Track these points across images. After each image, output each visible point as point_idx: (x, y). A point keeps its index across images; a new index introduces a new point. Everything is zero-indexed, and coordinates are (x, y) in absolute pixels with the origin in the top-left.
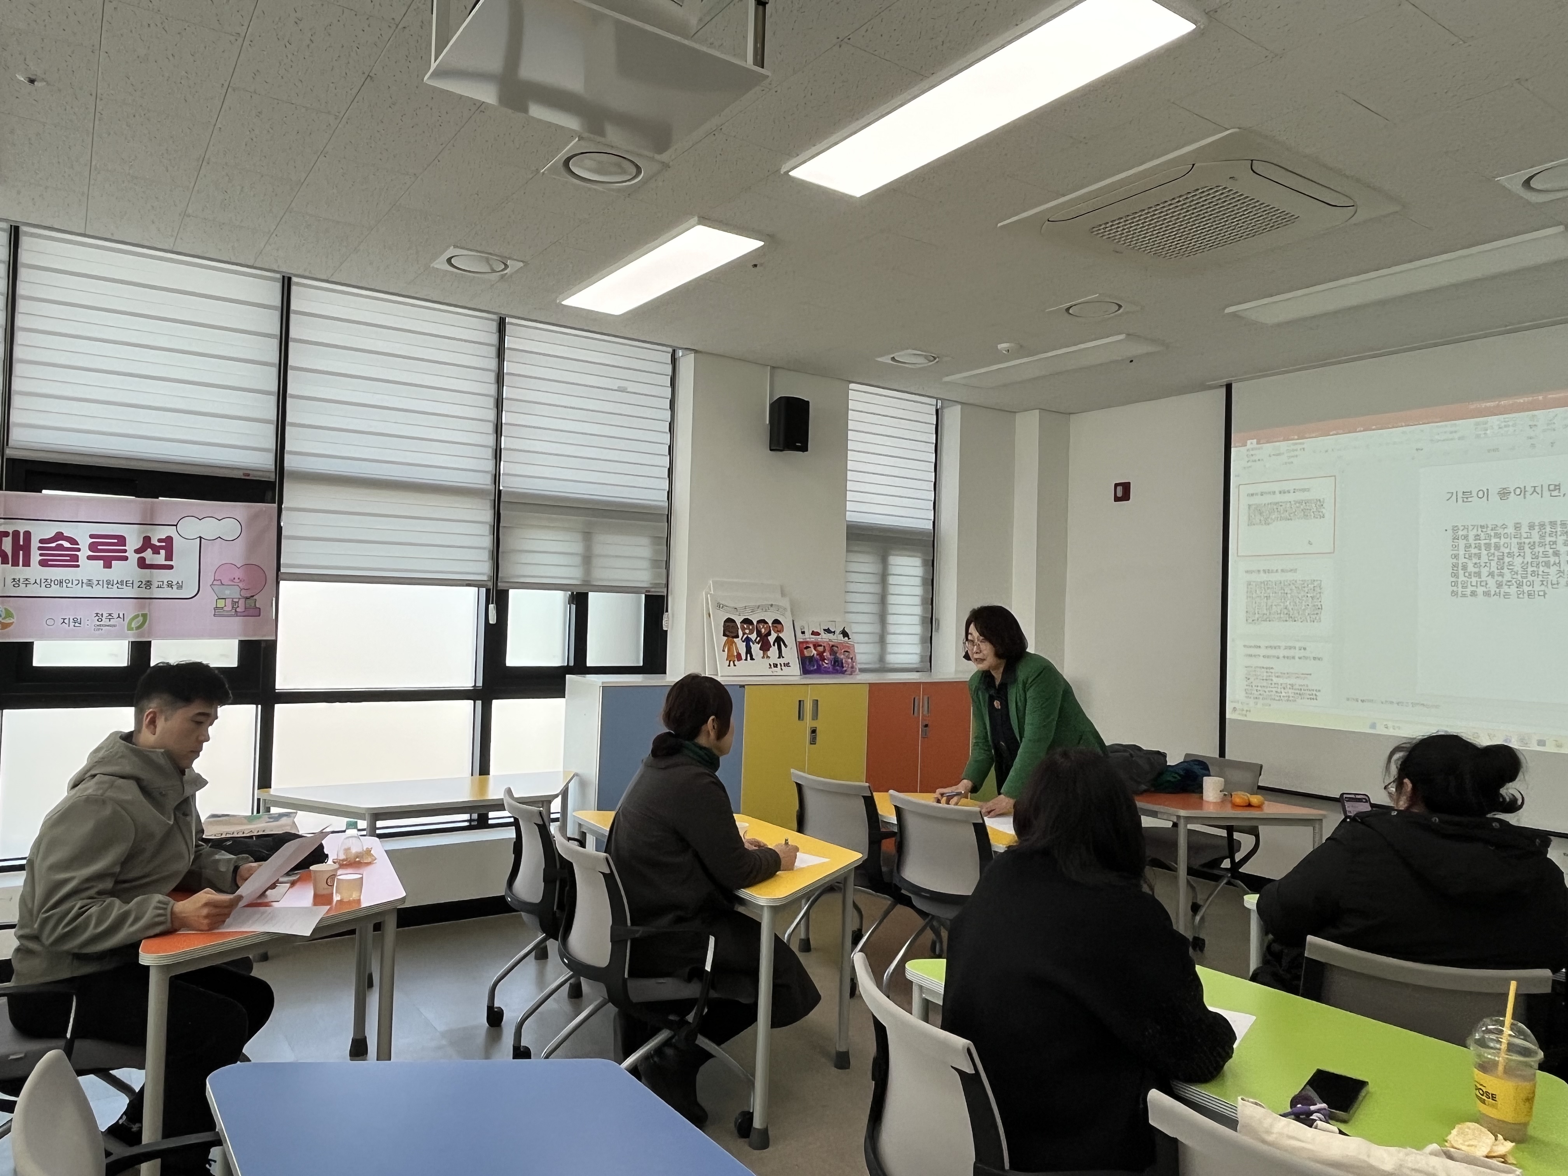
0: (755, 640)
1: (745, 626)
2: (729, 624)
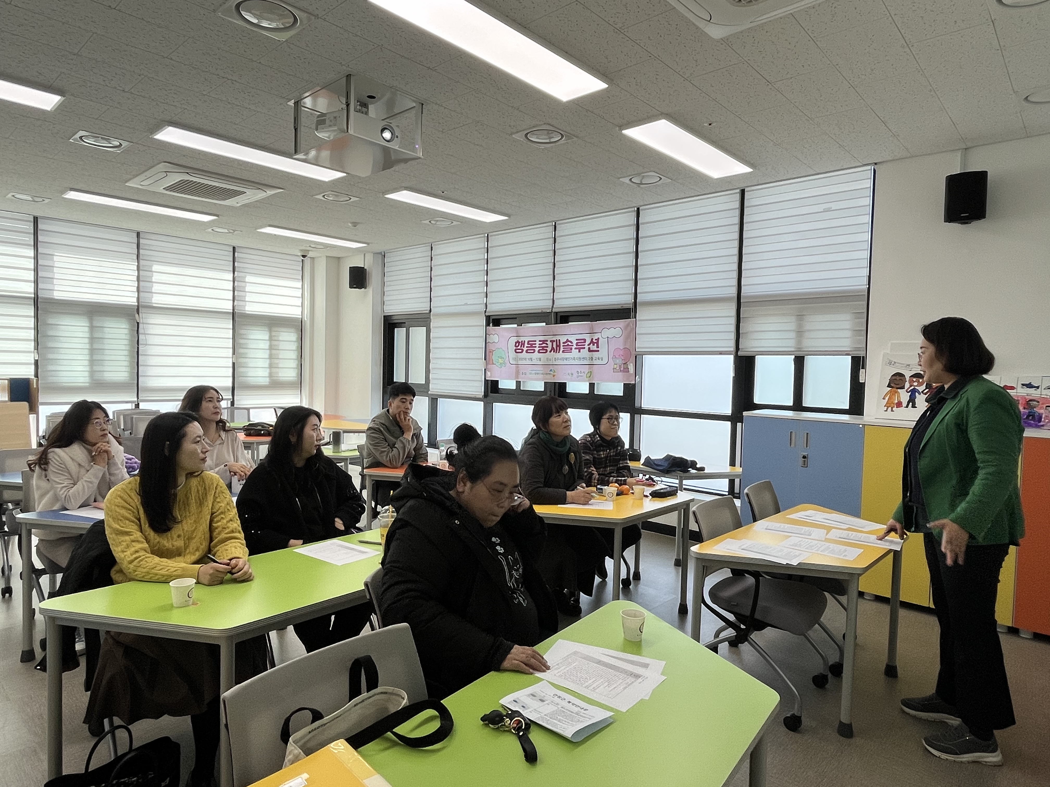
0: (922, 392)
1: (914, 380)
2: (898, 378)
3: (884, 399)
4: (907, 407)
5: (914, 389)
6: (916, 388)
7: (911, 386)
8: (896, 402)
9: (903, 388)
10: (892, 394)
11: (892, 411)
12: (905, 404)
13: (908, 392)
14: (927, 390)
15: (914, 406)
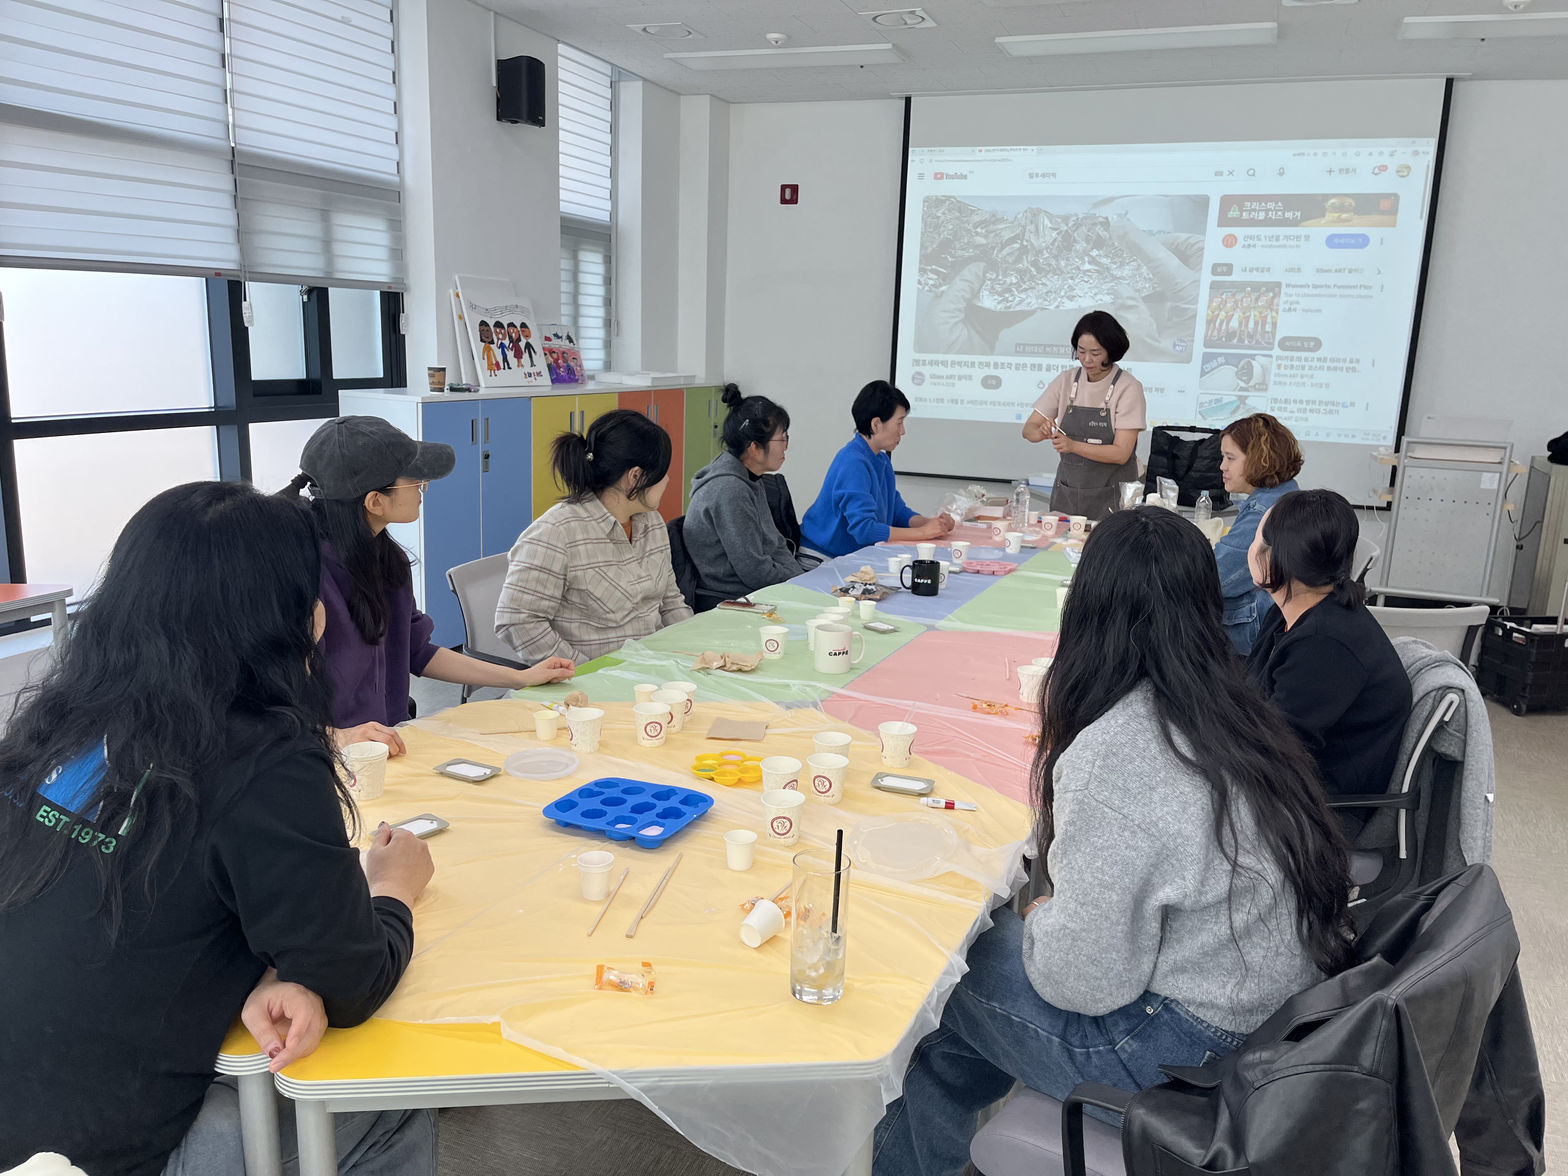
0: (509, 346)
1: (498, 330)
2: (484, 327)
3: (484, 359)
4: (504, 369)
5: (502, 343)
6: (503, 342)
7: (498, 339)
8: (494, 362)
9: (492, 342)
10: (487, 351)
11: (496, 375)
12: (502, 367)
13: (499, 348)
14: (511, 345)
15: (510, 368)
